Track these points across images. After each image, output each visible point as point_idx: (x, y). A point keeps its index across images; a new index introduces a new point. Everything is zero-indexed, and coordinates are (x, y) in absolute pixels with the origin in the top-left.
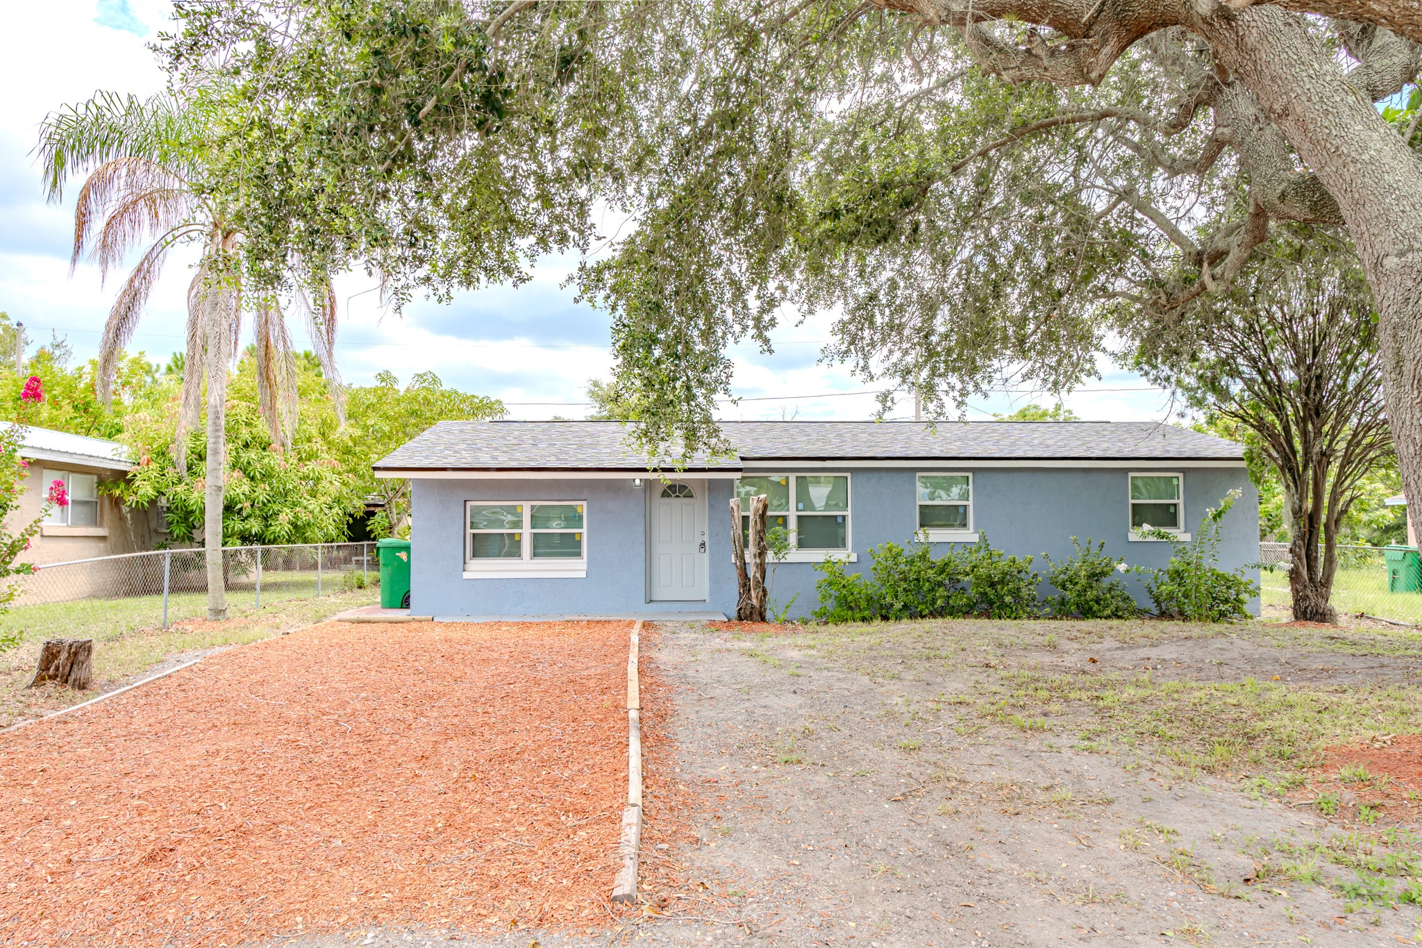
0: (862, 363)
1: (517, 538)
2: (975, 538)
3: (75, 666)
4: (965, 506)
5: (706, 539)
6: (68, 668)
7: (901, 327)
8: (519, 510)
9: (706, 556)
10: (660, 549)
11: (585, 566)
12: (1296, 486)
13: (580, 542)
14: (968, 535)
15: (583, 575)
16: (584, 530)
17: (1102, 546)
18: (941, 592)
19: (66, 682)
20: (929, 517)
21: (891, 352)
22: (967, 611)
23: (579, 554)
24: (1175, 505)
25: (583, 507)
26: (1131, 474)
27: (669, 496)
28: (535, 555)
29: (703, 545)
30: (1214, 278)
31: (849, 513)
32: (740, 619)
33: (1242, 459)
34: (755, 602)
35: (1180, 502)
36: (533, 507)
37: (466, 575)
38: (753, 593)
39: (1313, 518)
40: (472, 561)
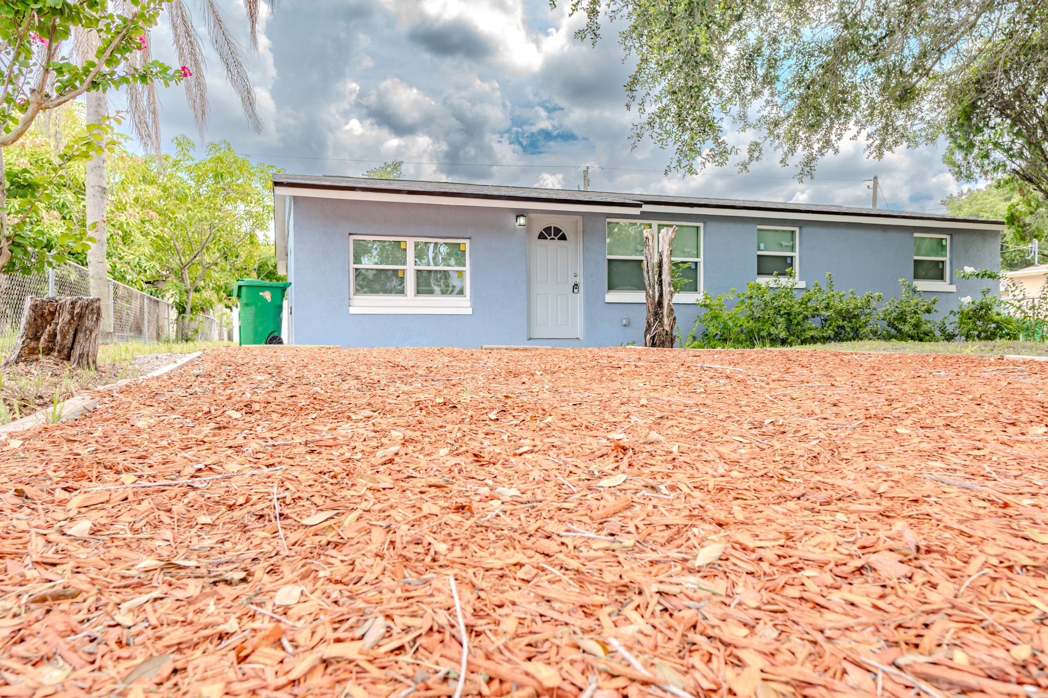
1: (400, 275)
2: (802, 285)
3: (80, 335)
4: (792, 257)
5: (580, 280)
6: (70, 337)
8: (403, 246)
9: (580, 297)
10: (540, 288)
11: (469, 304)
13: (463, 280)
14: (796, 282)
15: (469, 311)
16: (467, 269)
19: (68, 358)
20: (765, 265)
23: (461, 293)
24: (943, 262)
25: (467, 245)
26: (915, 235)
27: (546, 238)
28: (418, 292)
29: (576, 286)
31: (701, 260)
32: (654, 345)
34: (667, 328)
36: (417, 244)
40: (356, 297)
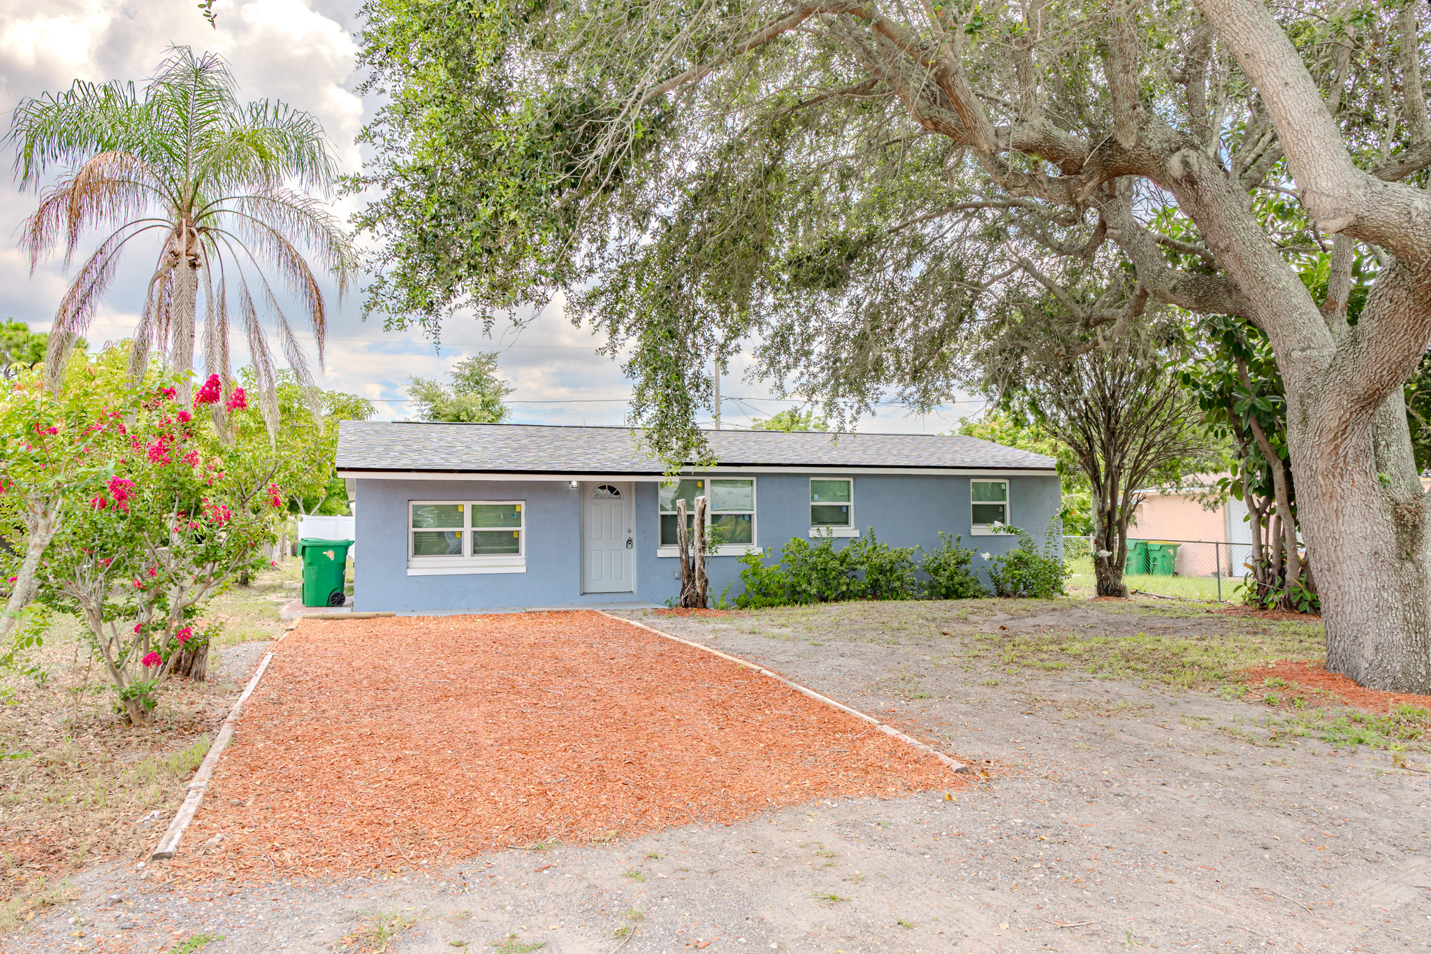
0: (778, 384)
1: (458, 536)
2: (856, 534)
3: (196, 660)
4: (847, 507)
5: (633, 535)
6: (190, 662)
7: (807, 354)
8: (460, 509)
9: (633, 552)
10: (592, 545)
11: (523, 562)
12: (1100, 492)
13: (517, 539)
14: (850, 531)
15: (523, 570)
16: (523, 529)
17: (959, 539)
18: (844, 579)
19: (188, 674)
20: (819, 516)
21: (802, 374)
22: (862, 596)
23: (517, 551)
24: (1003, 506)
25: (522, 506)
26: (973, 481)
28: (476, 552)
29: (629, 541)
30: (1105, 339)
31: (754, 512)
32: (686, 606)
33: (1054, 469)
34: (699, 590)
35: (1007, 503)
36: (473, 506)
37: (410, 572)
38: (697, 582)
39: (1110, 515)
40: (415, 559)
